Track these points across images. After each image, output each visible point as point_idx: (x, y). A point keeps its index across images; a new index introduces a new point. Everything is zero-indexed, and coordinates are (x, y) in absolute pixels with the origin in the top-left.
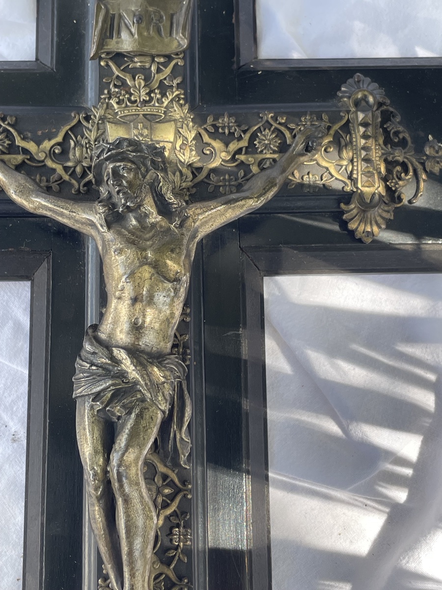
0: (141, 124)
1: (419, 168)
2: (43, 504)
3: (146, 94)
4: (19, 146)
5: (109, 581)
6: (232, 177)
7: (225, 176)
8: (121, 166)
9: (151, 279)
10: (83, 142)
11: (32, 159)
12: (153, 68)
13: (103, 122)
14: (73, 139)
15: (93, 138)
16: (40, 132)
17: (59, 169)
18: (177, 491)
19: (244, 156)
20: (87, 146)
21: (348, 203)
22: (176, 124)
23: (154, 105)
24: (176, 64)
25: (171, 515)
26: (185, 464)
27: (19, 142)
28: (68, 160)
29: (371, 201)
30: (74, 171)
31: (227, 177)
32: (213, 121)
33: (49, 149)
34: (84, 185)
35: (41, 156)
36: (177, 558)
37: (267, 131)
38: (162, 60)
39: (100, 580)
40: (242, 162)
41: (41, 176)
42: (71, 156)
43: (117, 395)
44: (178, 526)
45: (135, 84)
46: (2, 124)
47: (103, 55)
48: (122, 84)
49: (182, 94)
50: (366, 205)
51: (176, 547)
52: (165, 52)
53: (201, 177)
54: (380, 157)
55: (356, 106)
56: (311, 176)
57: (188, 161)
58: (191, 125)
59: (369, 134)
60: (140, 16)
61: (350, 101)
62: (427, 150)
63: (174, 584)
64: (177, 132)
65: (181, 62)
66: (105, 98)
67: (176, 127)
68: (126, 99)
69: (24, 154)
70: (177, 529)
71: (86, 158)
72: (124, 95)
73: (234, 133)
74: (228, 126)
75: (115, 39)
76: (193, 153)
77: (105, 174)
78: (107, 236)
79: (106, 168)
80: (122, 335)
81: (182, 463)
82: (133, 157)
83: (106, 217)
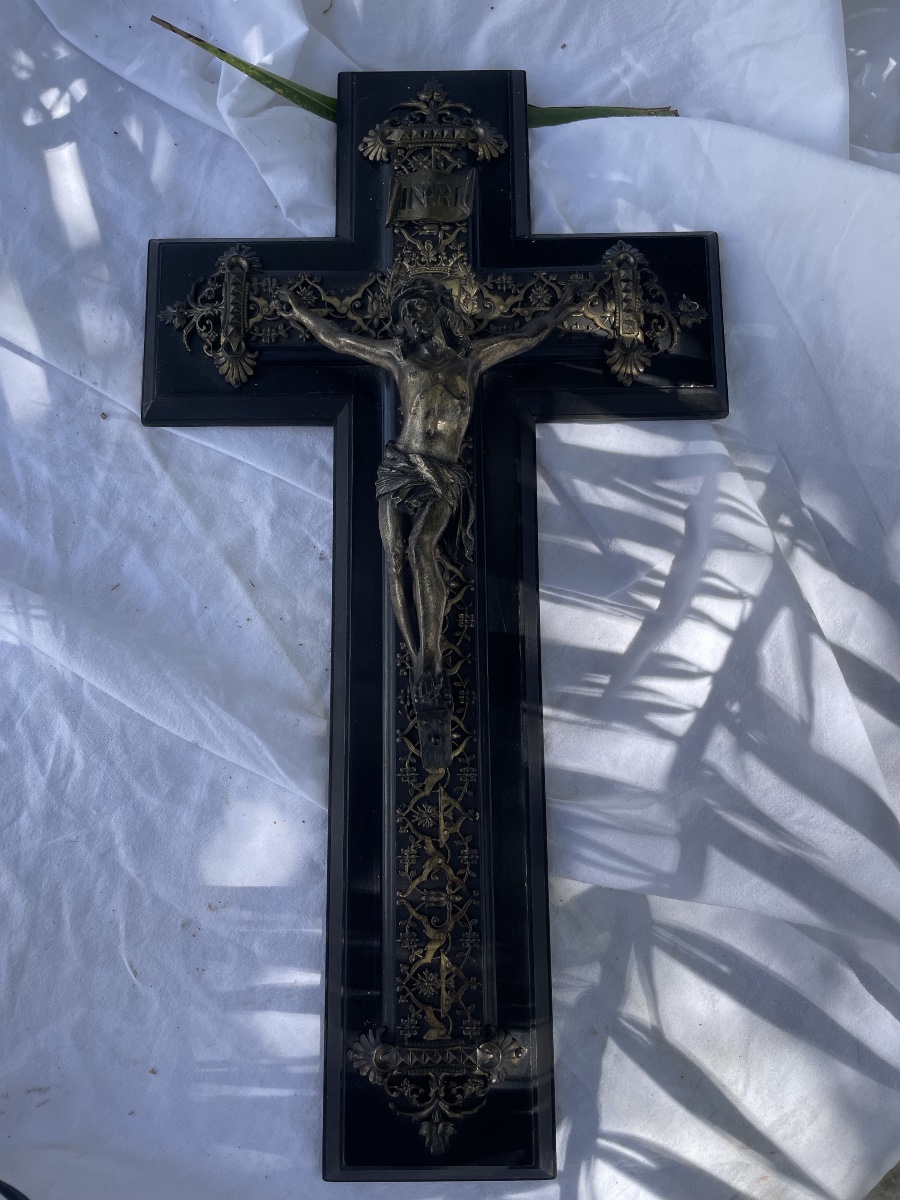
1: (674, 322)
3: (434, 256)
4: (324, 302)
7: (503, 325)
8: (415, 301)
9: (441, 396)
10: (380, 297)
11: (336, 312)
12: (440, 235)
14: (370, 296)
16: (343, 290)
17: (359, 320)
18: (462, 585)
19: (520, 309)
20: (383, 300)
21: (611, 349)
22: (460, 281)
23: (441, 266)
24: (460, 231)
25: (457, 604)
27: (324, 297)
28: (367, 313)
29: (631, 346)
30: (372, 322)
32: (493, 279)
33: (350, 303)
35: (344, 310)
36: (462, 637)
37: (540, 287)
38: (447, 228)
39: (398, 655)
40: (518, 314)
42: (369, 310)
43: (413, 492)
44: (463, 612)
45: (424, 248)
46: (309, 282)
47: (397, 224)
48: (413, 249)
49: (466, 257)
50: (627, 350)
51: (461, 629)
52: (451, 220)
53: (482, 327)
54: (639, 309)
55: (618, 267)
56: (579, 327)
57: (471, 313)
58: (473, 282)
59: (629, 288)
60: (429, 189)
61: (613, 262)
62: (681, 307)
63: (459, 658)
64: (462, 289)
65: (464, 230)
66: (398, 261)
67: (460, 284)
68: (416, 261)
69: (329, 308)
70: (462, 615)
71: (382, 311)
72: (415, 257)
73: (510, 289)
74: (506, 283)
75: (407, 209)
76: (475, 306)
77: (402, 311)
78: (404, 363)
79: (403, 305)
80: (416, 445)
81: (466, 555)
82: (426, 294)
83: (402, 348)
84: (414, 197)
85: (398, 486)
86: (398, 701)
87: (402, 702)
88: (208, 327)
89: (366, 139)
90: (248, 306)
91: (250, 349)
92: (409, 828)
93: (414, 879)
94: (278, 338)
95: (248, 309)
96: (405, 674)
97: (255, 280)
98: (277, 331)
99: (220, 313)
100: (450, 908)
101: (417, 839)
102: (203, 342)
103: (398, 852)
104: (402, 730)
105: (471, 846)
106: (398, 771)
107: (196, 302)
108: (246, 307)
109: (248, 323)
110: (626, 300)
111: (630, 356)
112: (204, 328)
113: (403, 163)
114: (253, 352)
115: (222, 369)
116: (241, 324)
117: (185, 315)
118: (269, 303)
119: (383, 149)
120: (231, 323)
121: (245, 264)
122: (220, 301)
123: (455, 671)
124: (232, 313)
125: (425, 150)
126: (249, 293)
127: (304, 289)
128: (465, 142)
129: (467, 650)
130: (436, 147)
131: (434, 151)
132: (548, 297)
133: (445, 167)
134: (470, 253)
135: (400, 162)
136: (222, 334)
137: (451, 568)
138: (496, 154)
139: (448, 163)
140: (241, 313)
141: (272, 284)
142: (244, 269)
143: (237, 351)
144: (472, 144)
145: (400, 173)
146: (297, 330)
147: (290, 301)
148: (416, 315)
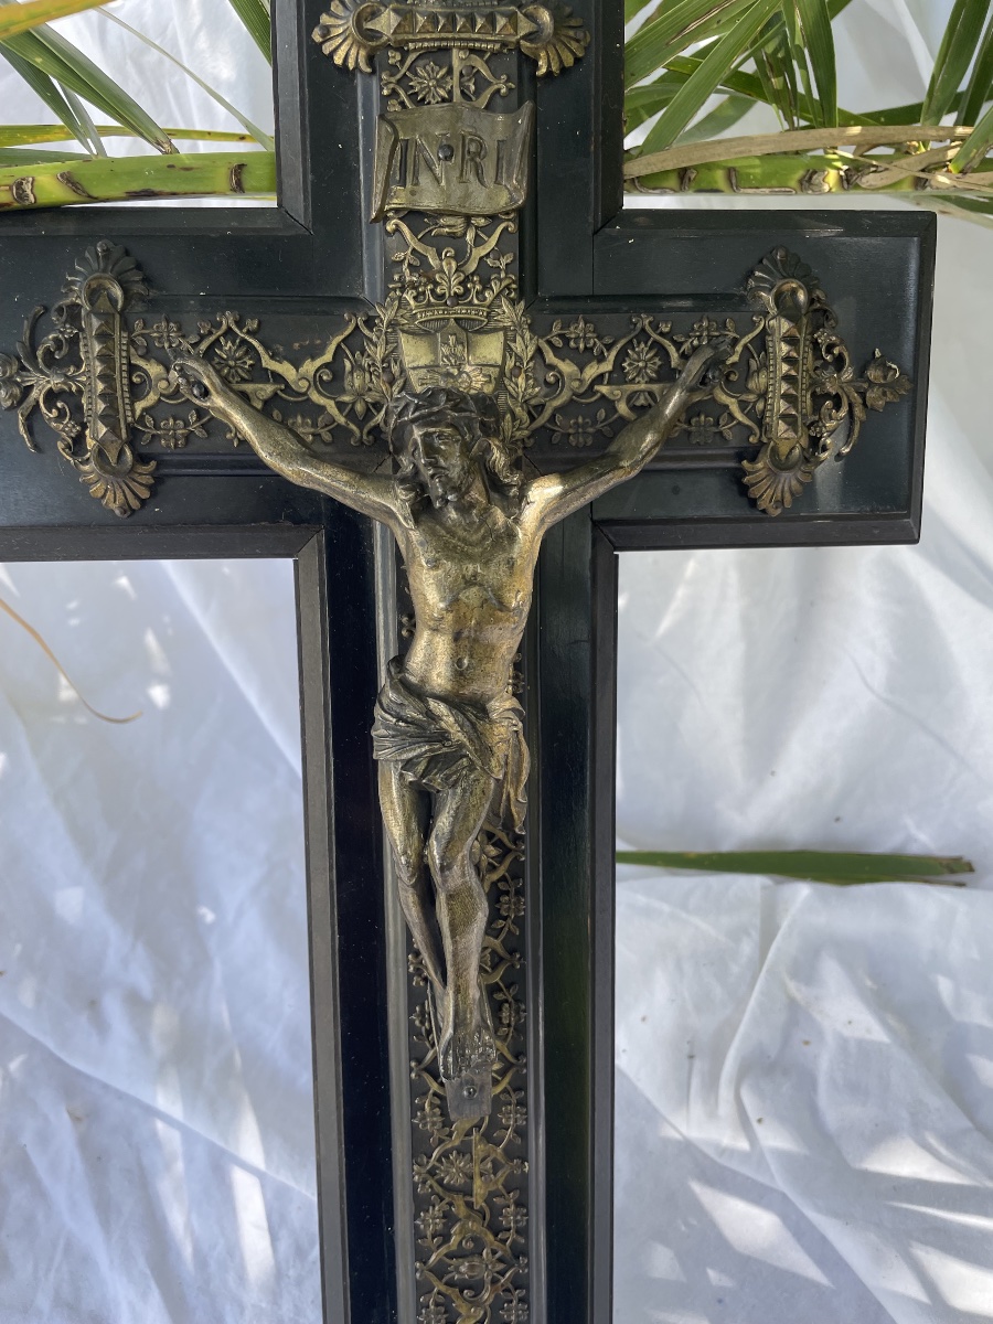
0: (454, 337)
1: (857, 401)
2: (331, 858)
3: (460, 283)
4: (267, 369)
5: (421, 957)
6: (587, 420)
7: (577, 419)
8: (435, 432)
9: (482, 606)
10: (365, 362)
11: (289, 390)
12: (470, 237)
13: (394, 331)
14: (348, 358)
15: (379, 357)
16: (297, 345)
17: (331, 406)
18: (506, 851)
19: (608, 387)
20: (371, 370)
21: (753, 459)
22: (505, 335)
23: (470, 303)
24: (506, 229)
25: (499, 880)
26: (521, 830)
27: (268, 363)
28: (343, 391)
29: (787, 457)
30: (352, 409)
31: (580, 420)
32: (562, 329)
33: (313, 373)
34: (369, 433)
35: (303, 385)
36: (506, 930)
37: (642, 345)
38: (482, 222)
39: (409, 956)
40: (603, 396)
41: (303, 417)
42: (348, 387)
43: (434, 762)
44: (507, 893)
45: (442, 266)
46: (238, 332)
47: (391, 214)
48: (421, 265)
49: (514, 282)
50: (780, 465)
51: (505, 918)
52: (488, 210)
53: (542, 420)
54: (807, 390)
55: (778, 308)
56: (703, 418)
57: (523, 397)
58: (527, 335)
59: (795, 355)
60: (449, 147)
61: (768, 298)
62: (872, 374)
63: (501, 959)
64: (507, 349)
65: (512, 227)
66: (395, 290)
67: (506, 340)
68: (428, 293)
69: (275, 382)
70: (507, 898)
71: (370, 389)
72: (425, 285)
73: (592, 349)
74: (585, 338)
75: (409, 186)
76: (531, 382)
77: (411, 442)
78: (415, 536)
79: (412, 433)
80: (439, 681)
81: (517, 830)
82: (453, 418)
83: (411, 506)
84: (423, 163)
85: (410, 755)
86: (411, 1023)
87: (417, 1023)
88: (61, 415)
89: (325, 18)
90: (131, 374)
91: (141, 459)
92: (431, 1187)
93: (439, 1247)
94: (188, 437)
95: (130, 380)
96: (422, 984)
97: (138, 324)
98: (187, 424)
99: (80, 392)
100: (488, 1279)
101: (442, 1199)
102: (56, 436)
103: (416, 1216)
104: (419, 1061)
105: (519, 1204)
106: (413, 1116)
107: (32, 357)
108: (125, 381)
109: (133, 411)
110: (787, 378)
111: (785, 475)
112: (55, 413)
113: (399, 82)
114: (147, 463)
115: (97, 489)
116: (121, 416)
117: (18, 384)
118: (168, 370)
119: (360, 45)
120: (104, 418)
121: (117, 292)
122: (78, 367)
123: (496, 978)
124: (103, 396)
125: (440, 54)
126: (128, 351)
127: (229, 344)
128: (514, 39)
129: (514, 947)
130: (460, 48)
131: (457, 58)
132: (654, 364)
133: (477, 93)
134: (521, 270)
135: (393, 80)
136: (87, 432)
137: (490, 828)
138: (569, 61)
139: (482, 83)
140: (119, 394)
141: (169, 332)
142: (117, 301)
143: (118, 463)
144: (528, 44)
145: (394, 107)
146: (221, 422)
147: (206, 382)
148: (437, 461)
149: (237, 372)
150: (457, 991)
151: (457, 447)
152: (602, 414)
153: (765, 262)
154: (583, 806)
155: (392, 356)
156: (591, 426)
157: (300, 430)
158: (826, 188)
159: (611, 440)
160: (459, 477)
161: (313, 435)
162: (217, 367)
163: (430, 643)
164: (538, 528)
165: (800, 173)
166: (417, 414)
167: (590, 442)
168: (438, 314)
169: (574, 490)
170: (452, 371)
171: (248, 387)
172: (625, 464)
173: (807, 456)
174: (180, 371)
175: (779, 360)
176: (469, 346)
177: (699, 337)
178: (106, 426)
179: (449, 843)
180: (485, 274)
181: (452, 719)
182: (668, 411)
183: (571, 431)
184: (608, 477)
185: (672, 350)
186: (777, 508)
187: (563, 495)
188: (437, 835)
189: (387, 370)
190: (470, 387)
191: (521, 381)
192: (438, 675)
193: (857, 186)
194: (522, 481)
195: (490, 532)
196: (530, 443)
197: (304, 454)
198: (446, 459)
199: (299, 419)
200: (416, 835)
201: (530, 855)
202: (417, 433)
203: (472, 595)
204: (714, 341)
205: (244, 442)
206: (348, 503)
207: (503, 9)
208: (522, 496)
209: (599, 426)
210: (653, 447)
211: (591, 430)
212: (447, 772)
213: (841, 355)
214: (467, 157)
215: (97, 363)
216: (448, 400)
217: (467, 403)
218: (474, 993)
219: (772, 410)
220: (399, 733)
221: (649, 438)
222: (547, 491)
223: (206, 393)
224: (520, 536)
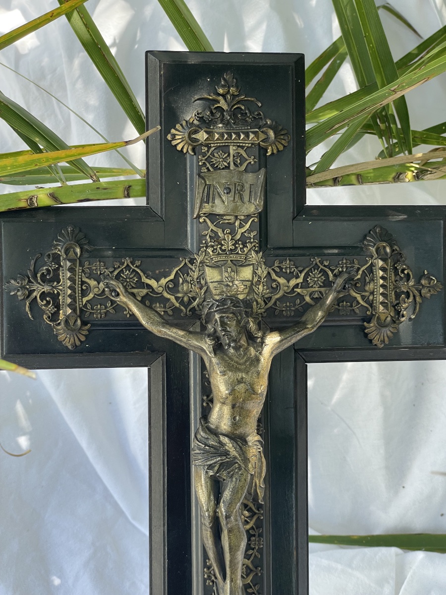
0: (230, 269)
1: (417, 295)
2: (164, 519)
3: (233, 245)
4: (144, 283)
6: (291, 304)
7: (286, 303)
8: (225, 316)
9: (245, 393)
10: (189, 279)
11: (153, 291)
12: (237, 223)
13: (203, 265)
14: (181, 277)
15: (195, 277)
16: (158, 271)
17: (172, 298)
18: (254, 514)
19: (300, 290)
20: (192, 282)
21: (369, 322)
22: (253, 267)
23: (238, 253)
24: (253, 220)
25: (250, 529)
26: (262, 501)
27: (145, 280)
28: (178, 292)
29: (384, 321)
30: (183, 300)
31: (288, 304)
32: (279, 264)
33: (165, 284)
34: (190, 311)
35: (160, 289)
36: (253, 555)
37: (316, 271)
38: (243, 218)
39: (205, 569)
40: (298, 293)
41: (160, 304)
42: (180, 289)
43: (222, 466)
44: (254, 535)
45: (224, 237)
46: (132, 267)
47: (202, 215)
48: (215, 237)
49: (257, 243)
50: (382, 325)
51: (253, 549)
52: (246, 213)
53: (270, 304)
54: (392, 291)
55: (377, 254)
56: (345, 303)
57: (262, 294)
58: (263, 267)
59: (386, 276)
60: (229, 188)
61: (373, 250)
62: (423, 282)
63: (251, 571)
64: (254, 273)
65: (256, 220)
66: (203, 247)
67: (254, 269)
68: (218, 249)
69: (148, 288)
70: (254, 538)
71: (191, 291)
72: (217, 245)
73: (293, 272)
74: (289, 267)
75: (210, 204)
76: (265, 287)
77: (214, 320)
78: (214, 360)
79: (214, 316)
80: (225, 427)
81: (260, 501)
82: (233, 310)
83: (213, 347)
84: (217, 194)
85: (212, 462)
88: (48, 303)
89: (173, 131)
90: (82, 285)
91: (84, 323)
94: (106, 313)
95: (82, 288)
96: (211, 584)
97: (86, 263)
99: (58, 294)
102: (43, 312)
107: (35, 277)
108: (80, 289)
109: (82, 302)
110: (382, 286)
111: (384, 330)
112: (45, 302)
113: (206, 160)
114: (86, 325)
115: (61, 337)
116: (77, 305)
117: (27, 289)
118: (99, 284)
119: (189, 144)
120: (70, 305)
121: (78, 250)
122: (58, 282)
123: (249, 581)
124: (70, 296)
125: (225, 148)
126: (81, 275)
127: (127, 272)
128: (257, 142)
129: (258, 563)
130: (234, 146)
131: (232, 150)
132: (321, 279)
133: (241, 164)
134: (260, 237)
135: (203, 159)
136: (61, 312)
137: (246, 502)
138: (281, 148)
139: (243, 160)
140: (77, 295)
141: (100, 267)
142: (77, 255)
143: (73, 325)
144: (263, 144)
145: (204, 170)
146: (122, 306)
147: (118, 290)
148: (226, 328)
149: (130, 284)
150: (232, 581)
151: (235, 322)
152: (298, 301)
153: (371, 232)
154: (292, 492)
155: (202, 276)
156: (294, 307)
157: (158, 309)
158: (407, 180)
159: (302, 314)
160: (236, 336)
161: (164, 312)
162: (122, 282)
163: (220, 409)
164: (270, 356)
165: (394, 174)
166: (218, 309)
167: (293, 314)
168: (223, 258)
169: (286, 339)
170: (229, 284)
171: (135, 291)
172: (309, 326)
173: (394, 320)
174: (106, 285)
175: (379, 278)
176: (237, 272)
177: (342, 267)
178: (71, 309)
179: (229, 504)
180: (244, 241)
181: (231, 445)
182: (328, 302)
183: (284, 309)
184: (301, 332)
185: (330, 273)
186: (381, 344)
187: (281, 341)
188: (224, 501)
189: (199, 282)
190: (237, 291)
191: (261, 287)
192: (224, 425)
193: (423, 179)
194: (263, 335)
195: (249, 358)
196: (265, 315)
197: (163, 323)
198: (230, 328)
199: (158, 305)
200: (213, 502)
201: (265, 516)
202: (217, 316)
203: (241, 388)
204: (349, 269)
205: (133, 315)
206: (182, 344)
207: (252, 130)
208: (263, 342)
209: (297, 307)
210: (322, 319)
211: (293, 309)
212: (229, 470)
213: (408, 273)
214: (237, 192)
215: (68, 281)
216: (231, 303)
217: (239, 303)
218: (240, 583)
219: (376, 300)
220: (206, 452)
221: (320, 314)
222: (274, 339)
223: (118, 295)
224: (262, 360)
